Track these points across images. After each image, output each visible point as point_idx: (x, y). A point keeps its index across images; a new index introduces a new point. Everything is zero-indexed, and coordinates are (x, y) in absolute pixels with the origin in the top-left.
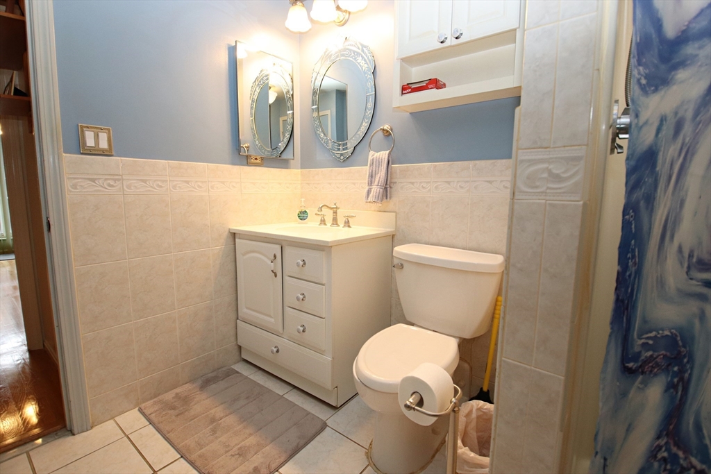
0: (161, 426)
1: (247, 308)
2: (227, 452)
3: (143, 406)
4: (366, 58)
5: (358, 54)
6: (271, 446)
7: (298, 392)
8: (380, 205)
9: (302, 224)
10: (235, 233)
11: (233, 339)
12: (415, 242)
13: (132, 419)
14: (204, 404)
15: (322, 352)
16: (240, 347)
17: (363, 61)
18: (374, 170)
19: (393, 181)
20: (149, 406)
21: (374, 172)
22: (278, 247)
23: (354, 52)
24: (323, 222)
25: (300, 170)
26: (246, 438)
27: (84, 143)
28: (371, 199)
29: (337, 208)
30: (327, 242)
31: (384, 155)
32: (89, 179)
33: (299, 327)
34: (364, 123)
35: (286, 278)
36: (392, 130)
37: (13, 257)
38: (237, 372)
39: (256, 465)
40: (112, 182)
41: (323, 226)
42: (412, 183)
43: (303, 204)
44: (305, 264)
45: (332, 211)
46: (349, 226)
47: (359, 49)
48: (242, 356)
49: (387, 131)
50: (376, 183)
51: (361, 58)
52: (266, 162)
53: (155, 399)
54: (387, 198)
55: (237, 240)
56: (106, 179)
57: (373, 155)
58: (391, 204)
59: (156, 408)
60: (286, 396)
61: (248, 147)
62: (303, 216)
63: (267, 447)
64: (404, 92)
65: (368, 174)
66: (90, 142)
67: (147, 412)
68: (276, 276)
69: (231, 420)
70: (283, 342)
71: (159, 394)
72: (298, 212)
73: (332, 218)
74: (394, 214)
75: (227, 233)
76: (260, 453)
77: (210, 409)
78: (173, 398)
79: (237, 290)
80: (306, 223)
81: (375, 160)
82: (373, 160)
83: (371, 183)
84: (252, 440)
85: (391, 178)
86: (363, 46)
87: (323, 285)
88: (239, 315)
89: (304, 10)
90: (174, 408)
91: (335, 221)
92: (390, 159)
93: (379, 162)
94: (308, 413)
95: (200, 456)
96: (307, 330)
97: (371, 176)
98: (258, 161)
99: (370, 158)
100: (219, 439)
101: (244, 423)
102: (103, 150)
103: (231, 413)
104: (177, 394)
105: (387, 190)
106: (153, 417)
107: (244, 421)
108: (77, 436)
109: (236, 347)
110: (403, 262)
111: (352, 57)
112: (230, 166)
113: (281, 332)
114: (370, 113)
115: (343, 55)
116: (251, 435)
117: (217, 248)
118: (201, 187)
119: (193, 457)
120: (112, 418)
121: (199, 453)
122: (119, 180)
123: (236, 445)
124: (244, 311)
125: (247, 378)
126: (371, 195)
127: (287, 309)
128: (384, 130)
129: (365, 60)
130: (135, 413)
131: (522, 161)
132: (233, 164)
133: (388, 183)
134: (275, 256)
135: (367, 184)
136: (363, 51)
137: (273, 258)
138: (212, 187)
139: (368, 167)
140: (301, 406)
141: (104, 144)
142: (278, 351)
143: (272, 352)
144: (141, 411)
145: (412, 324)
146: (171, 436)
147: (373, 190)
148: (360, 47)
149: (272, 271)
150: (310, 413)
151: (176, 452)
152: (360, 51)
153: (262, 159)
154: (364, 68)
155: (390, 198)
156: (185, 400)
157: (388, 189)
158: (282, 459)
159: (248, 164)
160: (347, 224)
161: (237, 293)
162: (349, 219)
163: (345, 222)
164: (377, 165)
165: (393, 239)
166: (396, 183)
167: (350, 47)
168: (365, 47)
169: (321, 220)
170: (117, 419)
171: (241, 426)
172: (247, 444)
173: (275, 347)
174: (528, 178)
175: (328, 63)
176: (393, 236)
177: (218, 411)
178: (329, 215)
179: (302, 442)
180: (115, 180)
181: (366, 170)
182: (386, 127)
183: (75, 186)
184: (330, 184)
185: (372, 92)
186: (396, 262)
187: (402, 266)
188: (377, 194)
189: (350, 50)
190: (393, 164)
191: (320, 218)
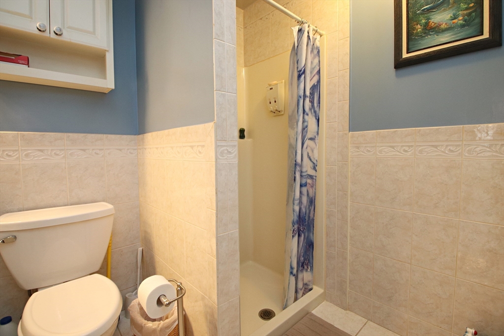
110: (15, 234)
131: (218, 146)
174: (221, 153)
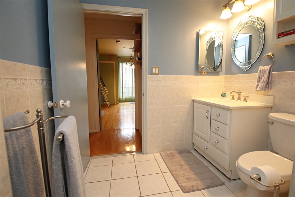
0: (165, 160)
1: (196, 129)
2: (184, 176)
3: (161, 153)
4: (260, 23)
5: (256, 22)
6: (200, 181)
7: (214, 168)
8: (264, 92)
9: (224, 99)
10: (194, 101)
11: (191, 140)
12: (285, 112)
13: (158, 155)
14: (178, 158)
15: (225, 153)
16: (193, 144)
17: (258, 25)
18: (261, 75)
19: (273, 80)
20: (162, 153)
21: (261, 76)
22: (210, 108)
23: (253, 21)
24: (233, 98)
25: (224, 76)
26: (191, 175)
27: (153, 72)
28: (258, 89)
29: (240, 93)
30: (230, 107)
31: (267, 67)
32: (153, 82)
33: (216, 141)
34: (257, 53)
35: (212, 120)
36: (273, 56)
37: (134, 103)
38: (191, 152)
39: (193, 184)
40: (158, 83)
41: (233, 100)
42: (285, 81)
43: (224, 90)
44: (220, 115)
45: (238, 94)
46: (246, 101)
47: (256, 19)
48: (194, 148)
49: (270, 56)
50: (262, 81)
51: (257, 23)
52: (208, 73)
53: (165, 152)
54: (268, 89)
55: (194, 103)
56: (157, 82)
57: (261, 68)
58: (271, 92)
59: (164, 154)
60: (209, 167)
61: (203, 68)
62: (224, 95)
63: (198, 181)
64: (279, 37)
65: (257, 77)
66: (154, 72)
67: (162, 155)
68: (208, 118)
69: (186, 167)
70: (209, 146)
71: (166, 151)
72: (221, 93)
73: (238, 97)
74: (273, 97)
75: (191, 100)
76: (195, 182)
77: (180, 161)
78: (170, 153)
79: (193, 122)
80: (225, 99)
81: (262, 71)
82: (261, 70)
83: (259, 81)
84: (193, 176)
85: (272, 79)
86: (258, 18)
87: (228, 125)
88: (194, 131)
89: (229, 10)
90: (169, 157)
91: (239, 99)
92: (271, 69)
93: (264, 71)
94: (217, 177)
95: (175, 174)
96: (219, 143)
97: (259, 78)
98: (205, 73)
99: (259, 69)
100: (182, 171)
101: (191, 170)
102: (157, 73)
103: (187, 165)
104: (171, 152)
105: (268, 85)
106: (163, 157)
107: (191, 169)
108: (144, 155)
109: (192, 143)
110: (273, 121)
111: (252, 24)
112: (194, 76)
113: (209, 141)
114: (261, 48)
115: (248, 24)
116: (193, 174)
117: (187, 106)
118: (183, 84)
119: (173, 173)
120: (153, 153)
121: (175, 173)
122: (160, 82)
123: (187, 175)
124: (195, 130)
125: (194, 155)
126: (259, 87)
127: (212, 133)
128: (268, 55)
129: (259, 24)
130: (158, 154)
132: (195, 75)
133: (270, 81)
134: (208, 111)
135: (257, 82)
136: (258, 20)
137: (207, 111)
138: (187, 84)
139: (258, 74)
140: (215, 173)
141: (157, 72)
142: (207, 149)
143: (205, 148)
144: (160, 154)
145: (277, 154)
146: (168, 164)
147: (260, 85)
148: (257, 19)
149: (207, 116)
150: (218, 177)
151: (168, 170)
152: (256, 21)
153: (207, 72)
154: (258, 28)
155: (271, 89)
156: (173, 155)
157: (270, 84)
158: (203, 187)
159: (201, 75)
160: (245, 100)
161: (193, 123)
162: (247, 98)
163: (244, 99)
164: (263, 72)
165: (271, 109)
166: (274, 81)
167: (251, 20)
168: (259, 18)
169: (232, 98)
170: (154, 154)
171: (190, 170)
172: (191, 177)
173: (206, 147)
175: (240, 28)
176: (271, 108)
177: (183, 163)
178: (236, 96)
179: (212, 185)
180: (159, 82)
181: (257, 75)
182: (270, 54)
183: (149, 84)
184: (228, 82)
185: (262, 38)
186: (270, 121)
187: (273, 123)
188: (262, 87)
189: (251, 21)
190: (273, 72)
191: (232, 96)
